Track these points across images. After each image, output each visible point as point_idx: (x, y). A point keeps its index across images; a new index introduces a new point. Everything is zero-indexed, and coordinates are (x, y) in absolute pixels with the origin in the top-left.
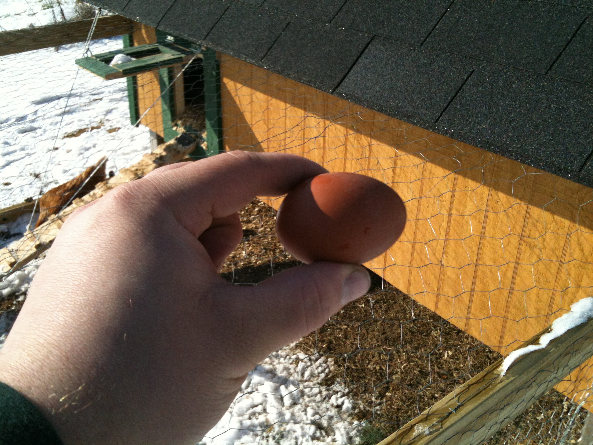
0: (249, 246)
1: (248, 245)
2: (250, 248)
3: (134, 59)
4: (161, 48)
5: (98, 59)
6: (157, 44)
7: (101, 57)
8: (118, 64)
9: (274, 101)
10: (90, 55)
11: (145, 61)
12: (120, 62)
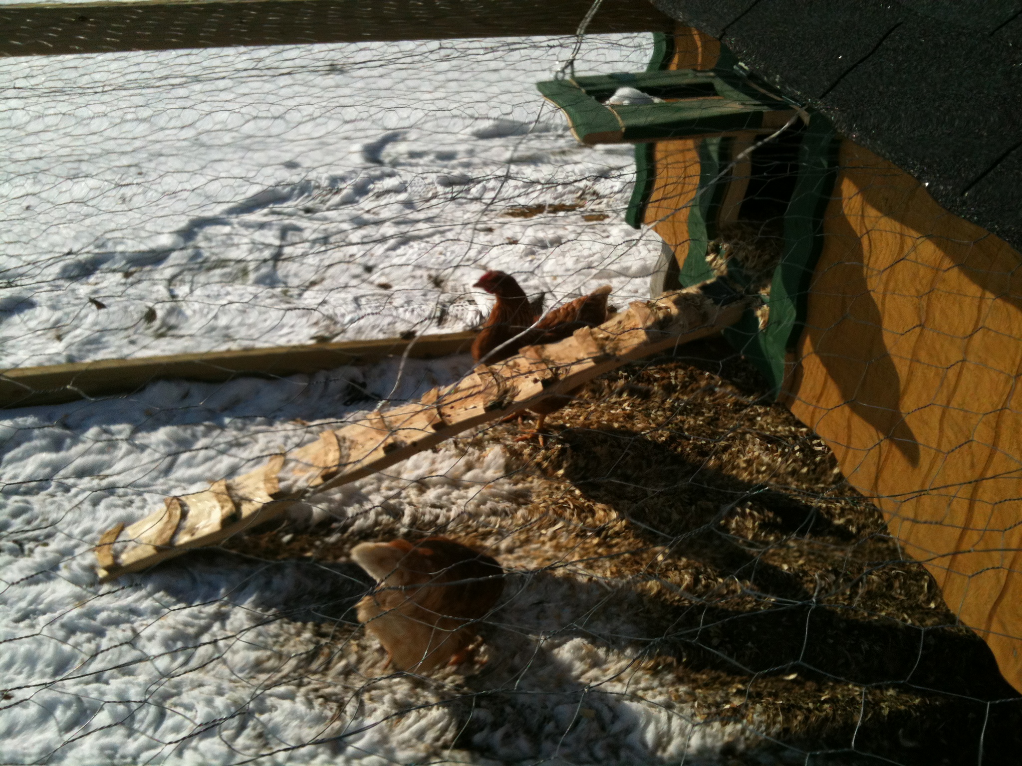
0: (800, 557)
1: (797, 554)
2: (801, 562)
3: (657, 100)
4: (719, 84)
5: (583, 90)
6: (712, 74)
7: (593, 85)
8: (621, 106)
9: (954, 276)
10: (568, 77)
11: (679, 109)
12: (626, 102)
